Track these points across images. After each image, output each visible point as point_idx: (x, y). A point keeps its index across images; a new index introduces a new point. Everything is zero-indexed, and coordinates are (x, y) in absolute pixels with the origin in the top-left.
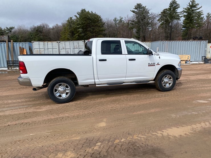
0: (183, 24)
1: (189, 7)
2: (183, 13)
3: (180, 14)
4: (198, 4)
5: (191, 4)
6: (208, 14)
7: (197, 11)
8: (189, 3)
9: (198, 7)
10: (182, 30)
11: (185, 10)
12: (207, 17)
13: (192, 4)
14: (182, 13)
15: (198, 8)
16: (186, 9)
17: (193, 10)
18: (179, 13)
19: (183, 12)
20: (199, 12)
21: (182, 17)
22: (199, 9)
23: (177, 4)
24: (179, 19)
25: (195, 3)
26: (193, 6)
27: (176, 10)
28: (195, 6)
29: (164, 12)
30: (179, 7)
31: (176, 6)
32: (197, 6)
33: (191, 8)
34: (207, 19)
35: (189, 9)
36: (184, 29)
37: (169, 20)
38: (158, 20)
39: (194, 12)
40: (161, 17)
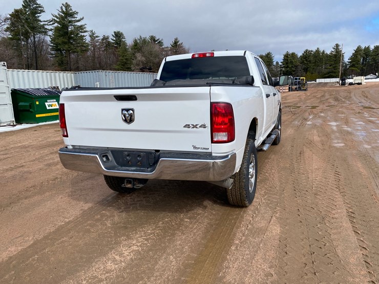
0: (52, 43)
1: (61, 14)
2: (53, 24)
3: (47, 25)
4: (77, 13)
5: (64, 10)
6: (92, 31)
7: (76, 24)
8: (62, 7)
9: (78, 17)
10: (52, 54)
11: (56, 18)
12: (90, 36)
13: (66, 9)
14: (51, 23)
15: (77, 19)
16: (56, 17)
17: (70, 22)
18: (46, 23)
19: (52, 21)
20: (81, 26)
22: (79, 21)
23: (37, 4)
24: (45, 33)
25: (71, 9)
26: (67, 14)
27: (38, 15)
28: (72, 15)
30: (44, 11)
31: (37, 7)
32: (76, 16)
33: (66, 17)
34: (91, 40)
35: (62, 18)
36: (53, 52)
37: (30, 33)
38: (6, 31)
39: (71, 25)
40: (12, 24)
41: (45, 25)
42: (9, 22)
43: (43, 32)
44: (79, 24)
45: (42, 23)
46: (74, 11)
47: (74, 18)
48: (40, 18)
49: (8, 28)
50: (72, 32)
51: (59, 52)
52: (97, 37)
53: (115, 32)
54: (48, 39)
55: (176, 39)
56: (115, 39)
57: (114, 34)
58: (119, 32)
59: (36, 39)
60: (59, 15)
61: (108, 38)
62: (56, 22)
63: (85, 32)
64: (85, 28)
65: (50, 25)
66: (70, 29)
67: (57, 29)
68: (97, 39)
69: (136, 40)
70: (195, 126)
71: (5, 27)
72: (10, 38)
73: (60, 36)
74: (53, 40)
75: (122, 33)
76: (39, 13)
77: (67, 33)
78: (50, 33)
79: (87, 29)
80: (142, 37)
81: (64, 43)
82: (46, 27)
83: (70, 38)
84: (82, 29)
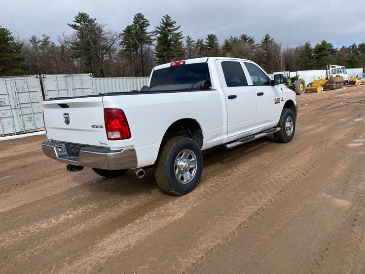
0: (156, 51)
1: (162, 25)
2: (156, 34)
4: (175, 22)
5: (165, 21)
6: (188, 37)
7: (174, 32)
8: (163, 19)
9: (176, 26)
10: (156, 60)
11: (158, 29)
12: (187, 41)
13: (166, 21)
14: (155, 34)
15: (175, 28)
16: (159, 28)
17: (169, 31)
18: (151, 34)
19: (155, 32)
20: (178, 33)
21: (155, 40)
22: (176, 29)
23: (144, 19)
24: (150, 43)
25: (170, 20)
26: (168, 24)
27: (145, 28)
28: (171, 25)
29: (128, 30)
30: (149, 25)
31: (144, 22)
32: (174, 25)
33: (166, 27)
34: (188, 45)
35: (163, 29)
36: (157, 59)
37: (138, 44)
38: (121, 44)
39: (170, 34)
40: (125, 38)
41: (150, 36)
42: (122, 37)
43: (149, 42)
44: (176, 32)
45: (148, 35)
46: (172, 21)
47: (173, 27)
48: (146, 31)
49: (122, 42)
50: (171, 40)
51: (162, 58)
52: (192, 41)
53: (208, 36)
54: (153, 48)
55: (267, 35)
56: (208, 41)
57: (207, 37)
58: (212, 35)
59: (144, 49)
60: (161, 26)
61: (202, 41)
62: (159, 32)
63: (181, 38)
64: (182, 34)
65: (154, 35)
66: (169, 38)
67: (159, 39)
68: (193, 43)
69: (227, 41)
70: (97, 127)
71: (120, 41)
72: (125, 50)
73: (161, 44)
74: (157, 48)
75: (215, 35)
76: (146, 27)
77: (166, 41)
78: (155, 42)
79: (183, 36)
80: (233, 37)
81: (165, 50)
82: (151, 37)
83: (169, 45)
84: (179, 36)
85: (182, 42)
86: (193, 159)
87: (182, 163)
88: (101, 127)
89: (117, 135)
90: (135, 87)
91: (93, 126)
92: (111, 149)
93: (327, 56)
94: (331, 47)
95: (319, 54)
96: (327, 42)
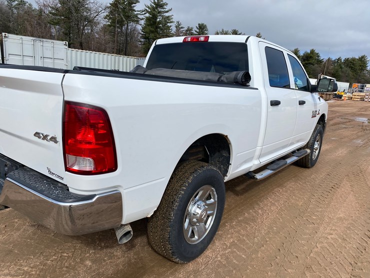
0: (142, 31)
1: (153, 4)
2: (145, 14)
3: (140, 14)
4: (167, 4)
6: (178, 22)
7: (165, 14)
9: (167, 8)
10: (141, 42)
11: (147, 9)
12: (176, 27)
14: (143, 13)
15: (166, 10)
16: (148, 7)
17: (159, 12)
18: (139, 13)
19: (144, 11)
20: (169, 17)
21: (143, 19)
22: (167, 12)
24: (137, 22)
26: (159, 5)
27: (134, 5)
28: (162, 6)
29: (116, 4)
30: (139, 2)
32: (165, 7)
33: (157, 8)
34: (176, 31)
35: (153, 9)
36: (142, 40)
37: (124, 21)
38: (105, 18)
39: (160, 16)
40: (111, 12)
42: (108, 10)
43: (136, 21)
44: (167, 14)
45: (136, 13)
46: (164, 2)
47: (164, 9)
48: (135, 8)
49: (107, 15)
50: (160, 22)
51: (147, 40)
52: (182, 28)
53: (199, 24)
54: (139, 27)
56: (198, 31)
57: (198, 26)
58: (203, 24)
59: (129, 27)
60: (151, 5)
61: (191, 30)
62: (148, 12)
63: (171, 22)
64: (172, 18)
65: (142, 14)
66: (158, 20)
67: (148, 19)
68: (182, 29)
70: (45, 137)
71: (105, 14)
72: (109, 25)
73: (148, 25)
74: (144, 28)
75: (206, 25)
76: (135, 3)
77: (155, 22)
78: (142, 22)
79: (173, 20)
80: (224, 30)
81: (152, 32)
82: (139, 16)
83: (157, 27)
84: (169, 20)
85: (171, 26)
86: (212, 200)
87: (195, 209)
88: (54, 139)
89: (88, 164)
90: (117, 66)
91: (37, 134)
92: (71, 190)
93: (313, 65)
94: (318, 56)
95: (307, 62)
96: (315, 51)
